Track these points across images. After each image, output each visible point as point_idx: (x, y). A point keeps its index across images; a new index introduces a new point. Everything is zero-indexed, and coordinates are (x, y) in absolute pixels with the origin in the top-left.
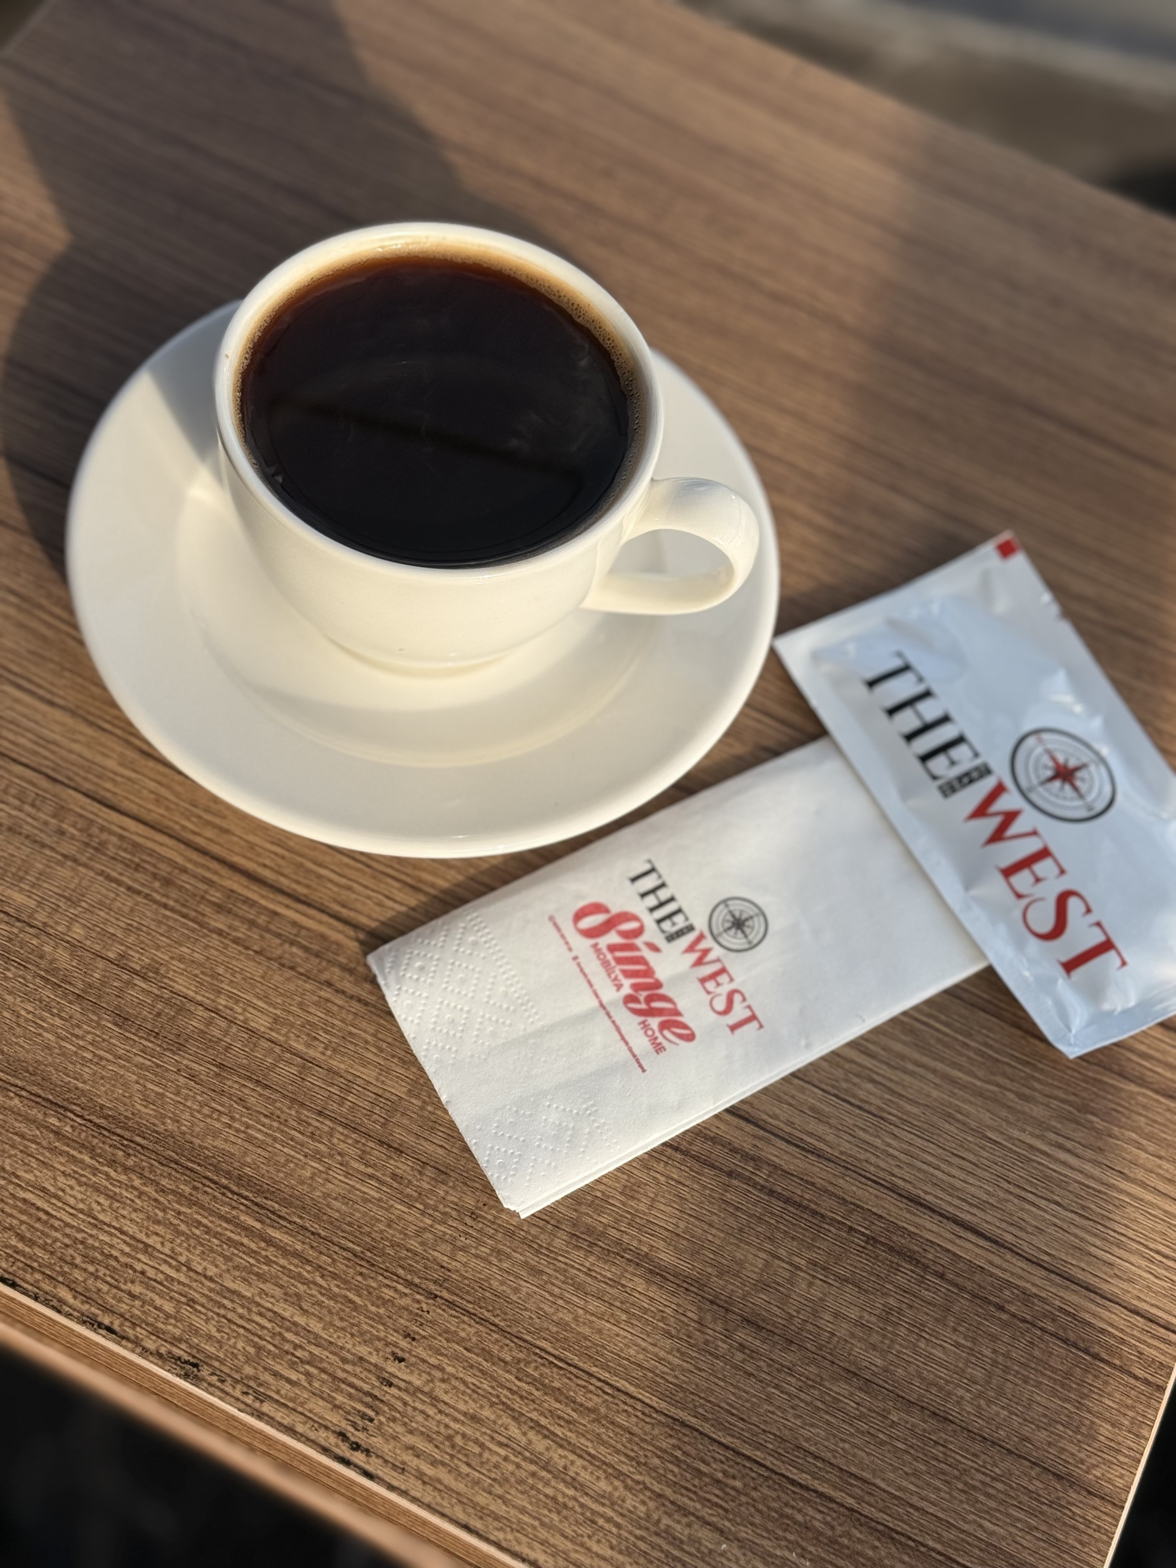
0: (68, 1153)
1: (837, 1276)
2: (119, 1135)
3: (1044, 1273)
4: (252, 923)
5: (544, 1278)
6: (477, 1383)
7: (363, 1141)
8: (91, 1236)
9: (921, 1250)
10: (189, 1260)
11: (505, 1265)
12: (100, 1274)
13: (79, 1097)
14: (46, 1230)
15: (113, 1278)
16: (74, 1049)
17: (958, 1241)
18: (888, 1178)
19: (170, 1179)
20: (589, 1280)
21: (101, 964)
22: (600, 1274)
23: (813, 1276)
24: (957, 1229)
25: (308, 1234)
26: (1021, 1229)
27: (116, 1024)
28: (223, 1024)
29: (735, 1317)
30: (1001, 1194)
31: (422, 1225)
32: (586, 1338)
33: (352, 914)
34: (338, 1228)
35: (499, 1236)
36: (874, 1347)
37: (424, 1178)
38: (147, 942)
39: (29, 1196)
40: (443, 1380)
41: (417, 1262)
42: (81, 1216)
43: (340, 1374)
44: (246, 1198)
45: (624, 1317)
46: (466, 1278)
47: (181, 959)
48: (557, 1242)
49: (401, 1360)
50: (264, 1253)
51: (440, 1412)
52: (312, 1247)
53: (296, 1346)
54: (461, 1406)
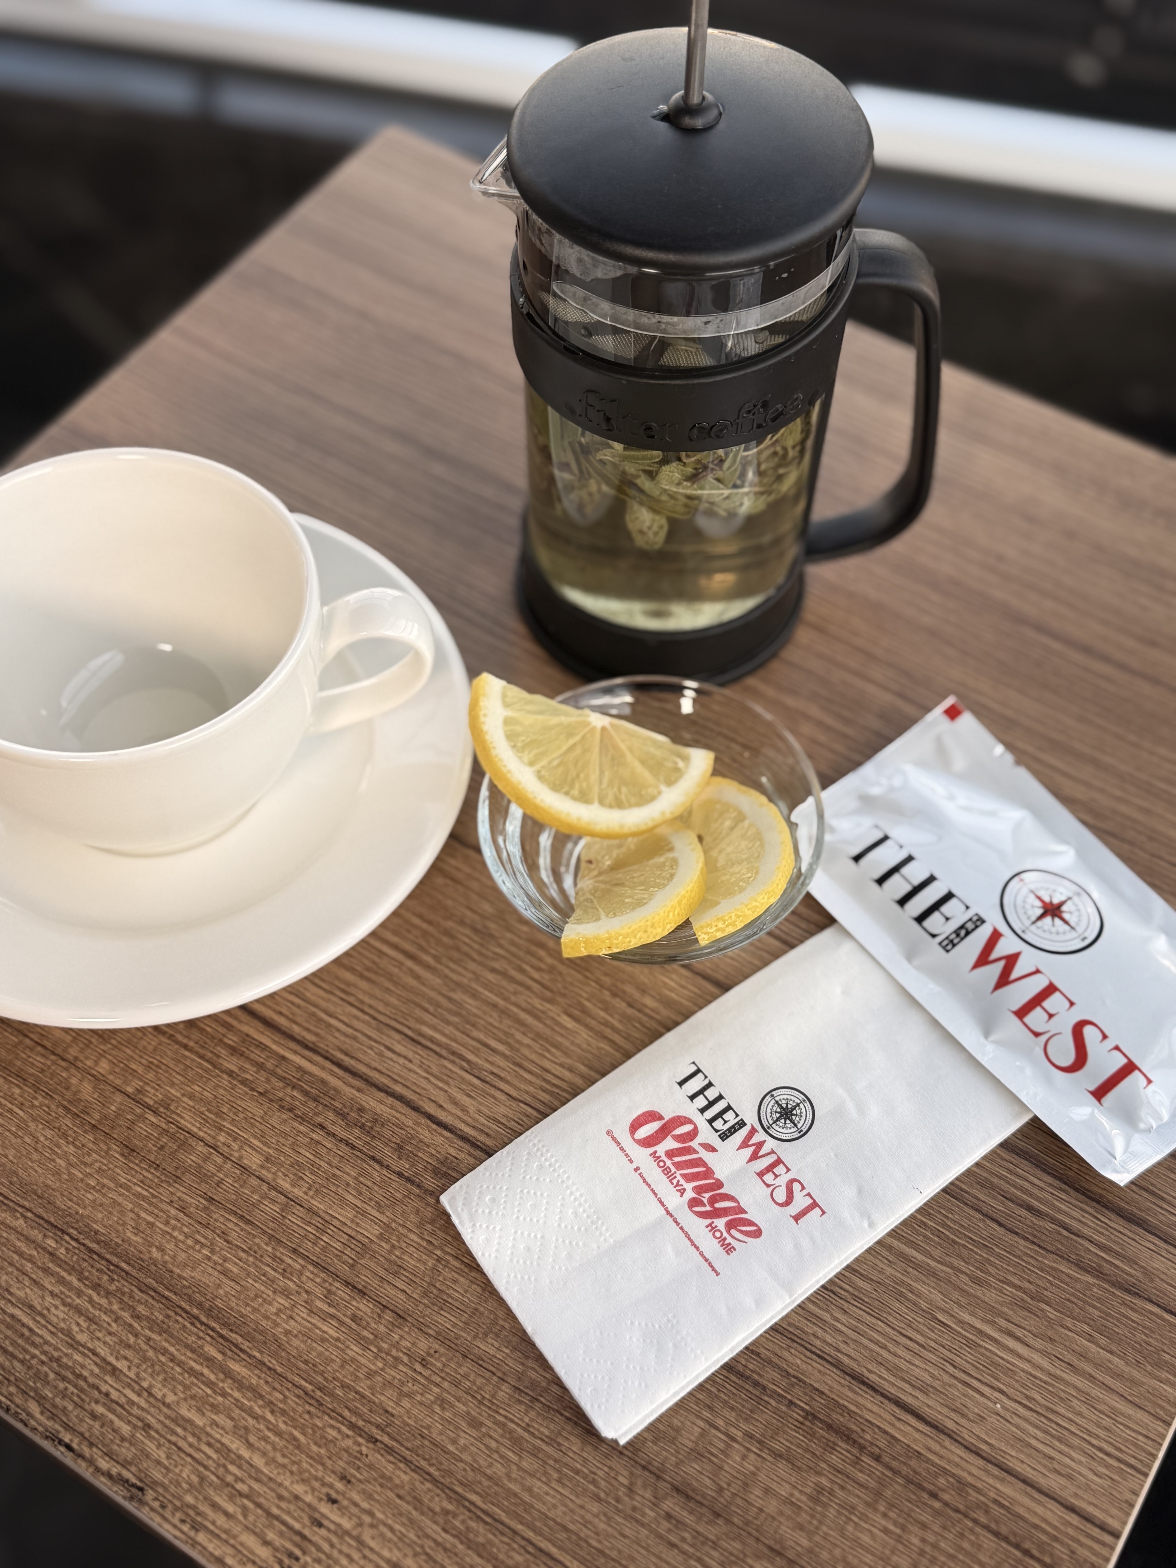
0: (58, 1274)
1: (772, 1451)
2: (108, 1261)
3: (981, 1462)
4: (261, 1066)
5: (483, 1430)
6: (404, 1531)
7: (330, 1280)
8: (66, 1355)
9: (859, 1430)
10: (151, 1386)
11: (447, 1415)
12: (69, 1392)
13: (78, 1221)
14: (28, 1347)
15: (79, 1397)
16: (80, 1176)
17: (898, 1424)
18: (833, 1353)
19: (146, 1306)
20: (526, 1435)
21: (119, 1098)
22: (538, 1430)
23: (749, 1450)
24: (897, 1410)
25: (264, 1369)
26: (963, 1415)
27: (122, 1155)
28: (219, 1160)
29: (665, 1484)
30: (946, 1378)
31: (373, 1367)
32: (515, 1495)
33: (353, 1062)
34: (294, 1365)
35: (446, 1385)
36: (801, 1528)
37: (383, 1321)
38: (164, 1079)
39: (17, 1312)
40: (372, 1526)
41: (363, 1405)
42: (60, 1334)
43: (275, 1511)
44: (213, 1329)
45: (555, 1475)
46: (408, 1425)
47: (191, 1097)
48: (501, 1393)
49: (334, 1502)
50: (221, 1385)
51: (365, 1557)
52: (267, 1382)
53: (237, 1479)
54: (386, 1553)
